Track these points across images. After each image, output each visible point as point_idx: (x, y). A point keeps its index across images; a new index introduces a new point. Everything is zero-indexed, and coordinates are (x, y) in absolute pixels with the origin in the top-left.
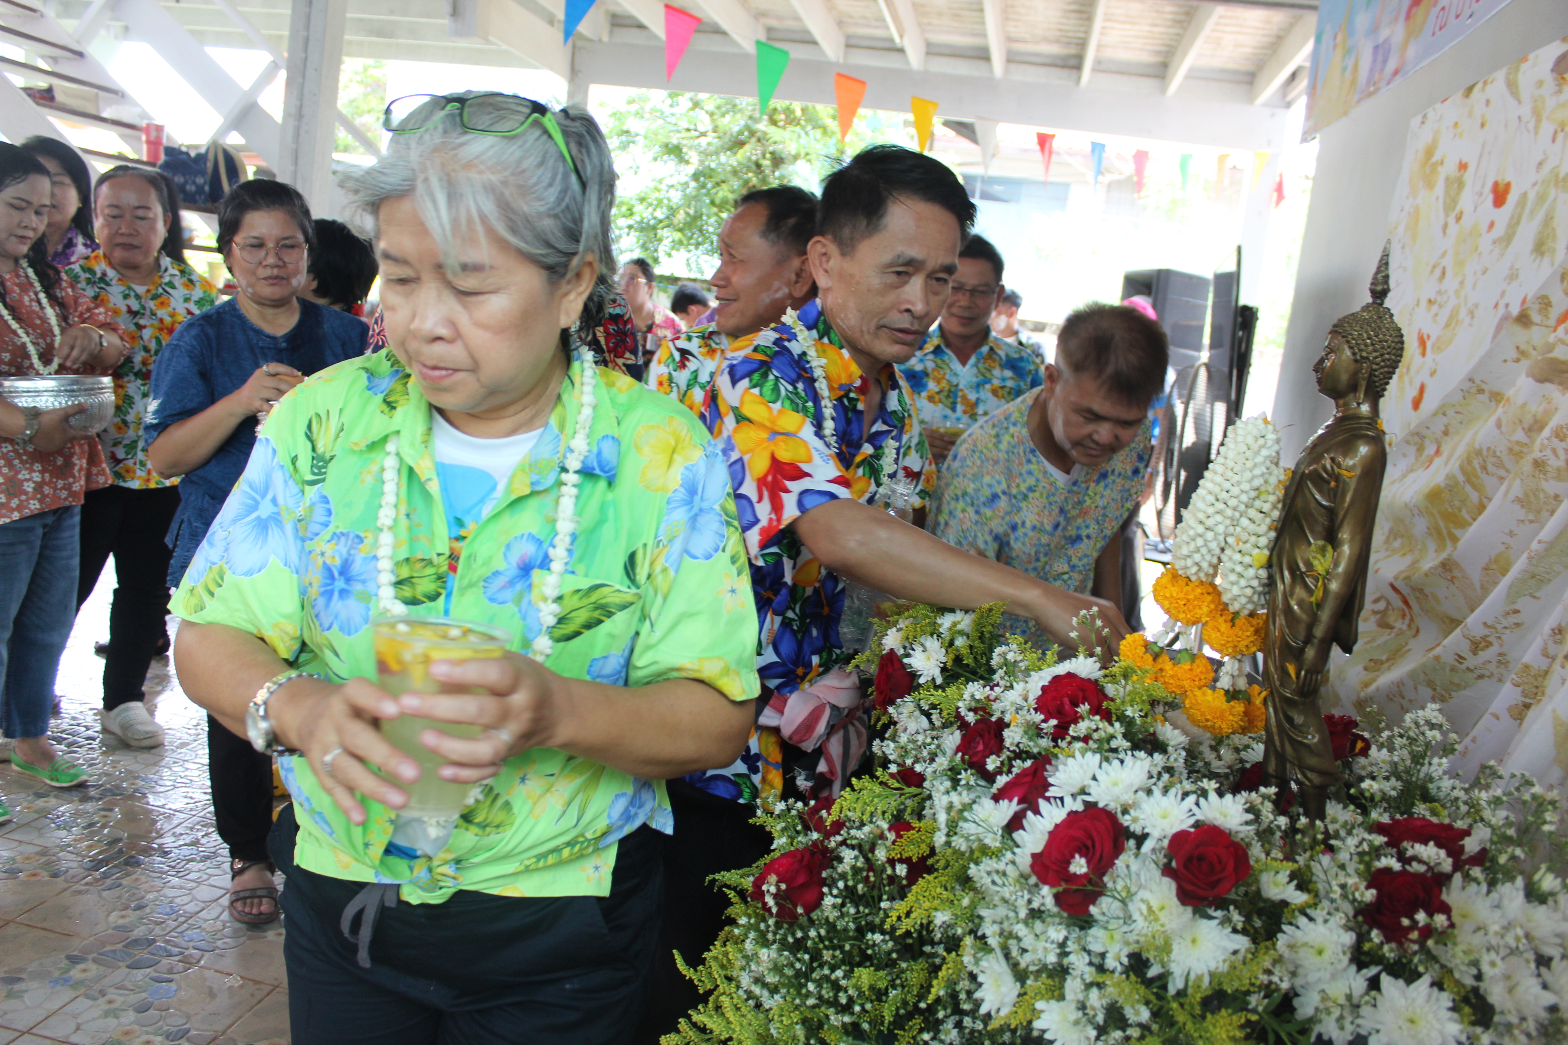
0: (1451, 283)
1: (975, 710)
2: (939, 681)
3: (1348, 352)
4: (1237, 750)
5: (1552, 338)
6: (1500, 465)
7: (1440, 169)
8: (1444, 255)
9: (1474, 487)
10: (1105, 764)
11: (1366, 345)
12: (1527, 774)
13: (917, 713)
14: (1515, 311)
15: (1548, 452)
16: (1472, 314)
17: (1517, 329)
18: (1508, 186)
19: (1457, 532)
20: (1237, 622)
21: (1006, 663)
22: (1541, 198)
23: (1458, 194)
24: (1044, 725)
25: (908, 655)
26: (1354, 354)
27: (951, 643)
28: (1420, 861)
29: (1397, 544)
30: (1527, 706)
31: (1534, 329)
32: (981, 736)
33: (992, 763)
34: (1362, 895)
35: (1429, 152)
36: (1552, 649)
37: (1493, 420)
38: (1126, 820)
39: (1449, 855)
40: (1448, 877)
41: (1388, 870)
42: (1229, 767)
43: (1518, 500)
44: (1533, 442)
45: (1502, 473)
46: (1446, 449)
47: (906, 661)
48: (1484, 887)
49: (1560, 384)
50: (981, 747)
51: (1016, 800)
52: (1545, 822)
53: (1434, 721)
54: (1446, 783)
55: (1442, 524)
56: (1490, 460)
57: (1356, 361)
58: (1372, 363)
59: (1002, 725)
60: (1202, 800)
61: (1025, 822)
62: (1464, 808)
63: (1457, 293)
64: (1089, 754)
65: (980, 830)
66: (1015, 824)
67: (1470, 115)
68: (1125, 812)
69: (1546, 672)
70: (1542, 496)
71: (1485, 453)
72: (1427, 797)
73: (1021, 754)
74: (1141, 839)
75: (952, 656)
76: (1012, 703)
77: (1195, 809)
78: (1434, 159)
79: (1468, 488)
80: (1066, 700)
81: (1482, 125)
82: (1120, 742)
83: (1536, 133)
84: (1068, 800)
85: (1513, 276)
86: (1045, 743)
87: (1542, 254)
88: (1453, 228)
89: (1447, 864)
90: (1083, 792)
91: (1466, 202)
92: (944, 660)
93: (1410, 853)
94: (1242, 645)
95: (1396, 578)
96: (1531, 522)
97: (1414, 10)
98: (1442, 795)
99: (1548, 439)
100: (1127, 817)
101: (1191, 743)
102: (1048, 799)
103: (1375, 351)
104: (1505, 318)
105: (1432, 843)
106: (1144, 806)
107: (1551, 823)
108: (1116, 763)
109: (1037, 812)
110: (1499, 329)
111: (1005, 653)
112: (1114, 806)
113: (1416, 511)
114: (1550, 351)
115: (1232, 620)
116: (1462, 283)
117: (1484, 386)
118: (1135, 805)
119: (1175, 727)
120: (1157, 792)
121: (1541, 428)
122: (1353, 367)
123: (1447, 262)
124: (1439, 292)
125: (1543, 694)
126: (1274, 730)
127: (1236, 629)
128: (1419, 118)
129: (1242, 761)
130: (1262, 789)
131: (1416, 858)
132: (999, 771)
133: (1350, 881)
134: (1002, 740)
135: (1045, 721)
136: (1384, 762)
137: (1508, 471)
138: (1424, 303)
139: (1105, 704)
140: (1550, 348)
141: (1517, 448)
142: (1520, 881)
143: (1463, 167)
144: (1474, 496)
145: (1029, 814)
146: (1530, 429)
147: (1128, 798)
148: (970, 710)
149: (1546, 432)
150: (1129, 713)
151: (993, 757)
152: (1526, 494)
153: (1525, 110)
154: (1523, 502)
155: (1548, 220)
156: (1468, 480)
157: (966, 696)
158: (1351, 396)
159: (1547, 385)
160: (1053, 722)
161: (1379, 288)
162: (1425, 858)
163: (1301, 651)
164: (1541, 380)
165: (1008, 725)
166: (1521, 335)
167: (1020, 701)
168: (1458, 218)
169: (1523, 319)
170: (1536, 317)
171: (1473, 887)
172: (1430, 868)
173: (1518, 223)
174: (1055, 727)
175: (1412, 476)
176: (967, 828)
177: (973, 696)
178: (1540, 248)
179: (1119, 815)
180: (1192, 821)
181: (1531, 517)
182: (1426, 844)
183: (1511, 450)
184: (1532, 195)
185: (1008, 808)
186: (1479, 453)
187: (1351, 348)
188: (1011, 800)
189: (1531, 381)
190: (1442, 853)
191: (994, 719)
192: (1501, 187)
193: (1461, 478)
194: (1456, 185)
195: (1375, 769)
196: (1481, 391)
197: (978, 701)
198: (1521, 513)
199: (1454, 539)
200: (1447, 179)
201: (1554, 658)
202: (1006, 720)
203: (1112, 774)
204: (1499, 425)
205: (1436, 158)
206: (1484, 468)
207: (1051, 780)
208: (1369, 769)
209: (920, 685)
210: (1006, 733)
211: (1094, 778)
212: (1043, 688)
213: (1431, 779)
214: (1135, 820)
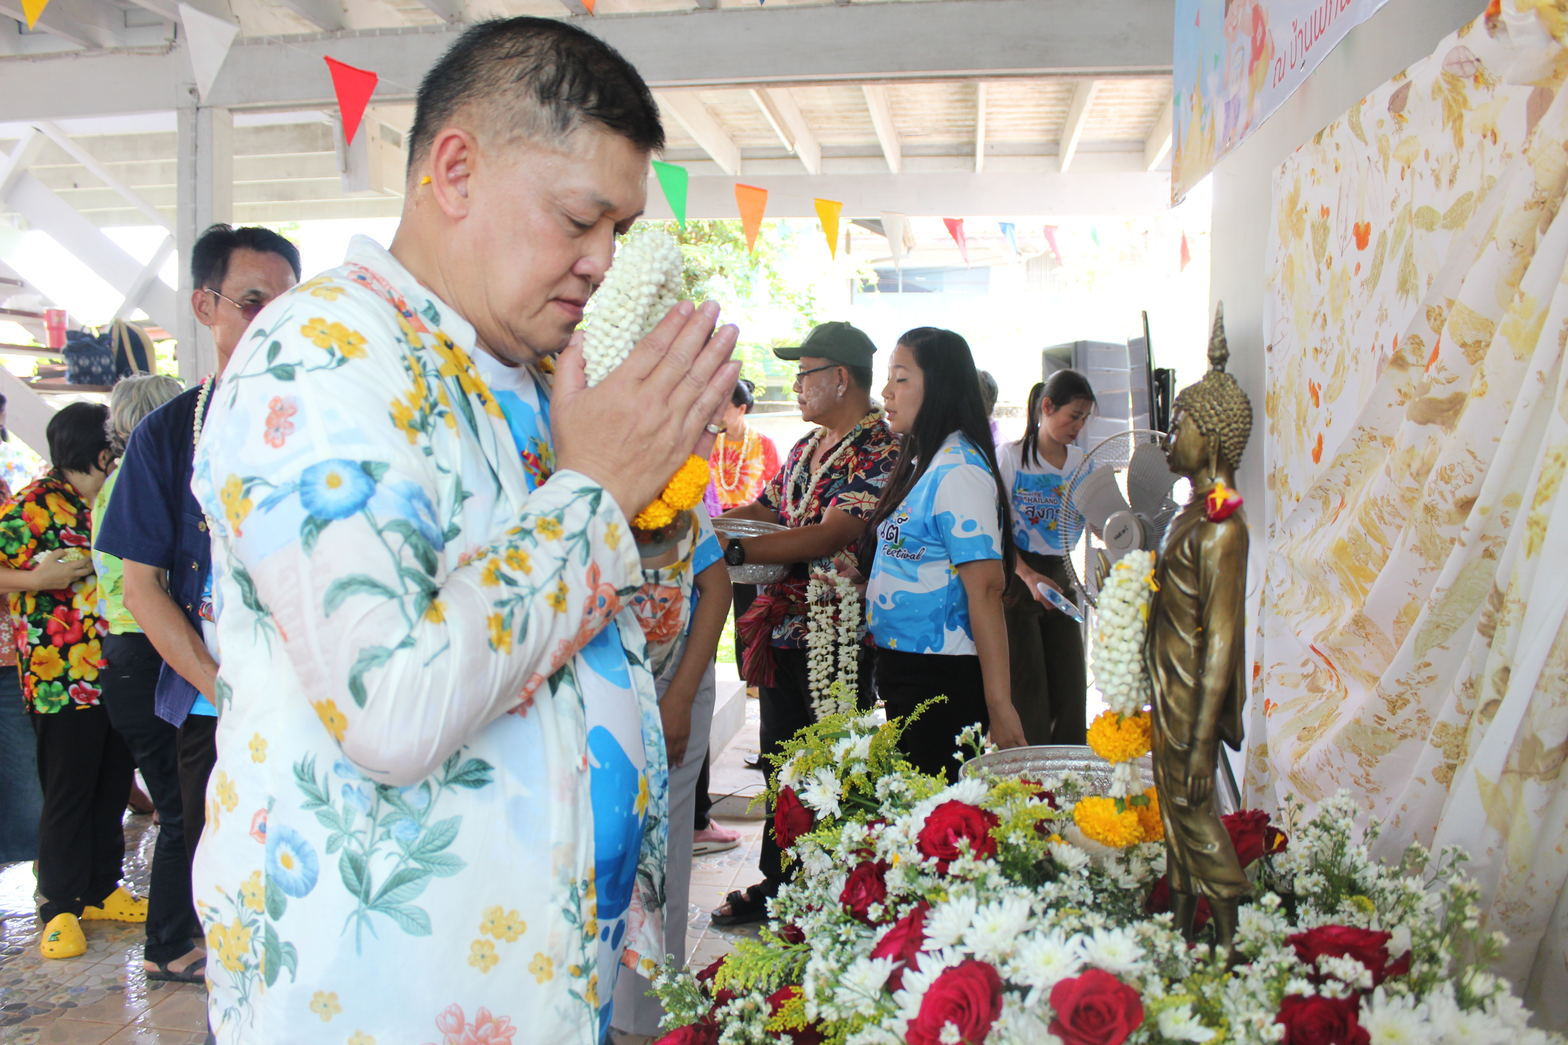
0: (1332, 330)
1: (857, 852)
2: (838, 814)
3: (1193, 426)
4: (1148, 860)
5: (1425, 379)
6: (1396, 514)
7: (1305, 216)
8: (1322, 302)
9: (1376, 539)
10: (982, 908)
11: (1211, 417)
12: (1459, 848)
13: (819, 852)
14: (1390, 353)
15: (1436, 496)
16: (1355, 359)
17: (1394, 371)
18: (1368, 226)
19: (1367, 586)
20: (1123, 724)
21: (891, 795)
22: (1399, 235)
23: (1325, 240)
24: (925, 865)
25: (804, 791)
26: (1199, 427)
27: (846, 772)
28: (1336, 979)
29: (1316, 602)
30: (1452, 768)
31: (1412, 369)
32: (863, 880)
33: (874, 912)
34: (1268, 1032)
35: (1293, 201)
36: (1467, 705)
37: (1382, 469)
38: (1005, 972)
39: (1367, 966)
40: (1368, 992)
41: (1297, 998)
42: (1139, 881)
43: (1415, 548)
44: (1422, 486)
45: (1398, 521)
46: (1349, 500)
47: (802, 796)
48: (1410, 999)
49: (1443, 423)
50: (863, 894)
51: (890, 957)
52: (1465, 918)
53: (1345, 808)
54: (1372, 871)
55: (1352, 579)
56: (1386, 509)
57: (1202, 434)
58: (1220, 434)
59: (884, 867)
60: (1087, 939)
61: (904, 981)
62: (1391, 899)
63: (1339, 339)
64: (964, 898)
65: (855, 995)
66: (893, 984)
67: (1324, 161)
68: (1004, 963)
69: (1465, 730)
70: (1438, 542)
71: (1379, 502)
72: (1353, 889)
73: (904, 899)
74: (1025, 991)
75: (847, 787)
76: (893, 841)
77: (1081, 951)
78: (1298, 208)
79: (1370, 540)
80: (950, 831)
81: (1337, 170)
82: (996, 879)
83: (1386, 172)
84: (947, 951)
85: (1383, 317)
86: (927, 883)
87: (1407, 292)
88: (1326, 274)
89: (1366, 978)
90: (961, 942)
91: (1333, 246)
92: (840, 791)
93: (1324, 970)
94: (1131, 748)
95: (1315, 640)
96: (1432, 569)
97: (1255, 64)
98: (1369, 883)
99: (1435, 482)
100: (1006, 968)
101: (1093, 859)
102: (927, 953)
103: (1221, 421)
104: (1383, 360)
105: (1347, 956)
106: (1026, 953)
107: (1471, 918)
108: (994, 905)
109: (915, 968)
110: (1379, 372)
111: (888, 785)
112: (992, 958)
113: (1327, 568)
114: (1427, 392)
115: (1118, 722)
116: (1342, 329)
117: (1375, 433)
118: (1015, 954)
119: (1073, 844)
120: (1039, 935)
121: (1428, 471)
122: (1200, 441)
123: (1326, 309)
124: (1324, 340)
125: (1466, 754)
126: (1173, 841)
127: (1123, 732)
128: (1279, 169)
129: (1152, 871)
130: (1157, 916)
131: (1330, 976)
132: (879, 923)
133: (1257, 1016)
134: (885, 885)
135: (926, 859)
136: (1302, 856)
137: (1404, 519)
138: (1310, 352)
139: (990, 831)
140: (1426, 388)
141: (1408, 495)
142: (1448, 988)
143: (1325, 212)
144: (1377, 548)
145: (907, 971)
146: (1418, 474)
147: (1006, 946)
148: (852, 852)
149: (1432, 476)
150: (1012, 840)
151: (875, 905)
152: (1422, 541)
153: (1372, 150)
154: (1420, 549)
155: (1408, 257)
156: (1369, 532)
157: (844, 838)
158: (1204, 472)
159: (1430, 425)
160: (934, 860)
161: (1217, 354)
162: (1340, 974)
163: (1187, 754)
164: (1424, 422)
165: (890, 866)
166: (1399, 378)
167: (901, 838)
168: (1329, 264)
169: (1399, 361)
170: (1410, 358)
171: (1397, 1000)
172: (1347, 985)
173: (1382, 262)
174: (937, 865)
175: (1321, 531)
176: (843, 995)
177: (850, 838)
178: (1404, 286)
179: (998, 967)
180: (1077, 965)
181: (1431, 564)
182: (1341, 956)
183: (1403, 497)
184: (1390, 234)
185: (884, 967)
186: (1374, 503)
187: (1195, 421)
188: (885, 958)
189: (1412, 423)
190: (1360, 965)
191: (876, 861)
192: (1362, 228)
193: (1362, 531)
194: (1321, 231)
195: (1293, 865)
196: (1372, 438)
197: (858, 842)
198: (1421, 562)
199: (1365, 592)
200: (1313, 226)
201: (1471, 715)
202: (888, 861)
203: (990, 918)
204: (1388, 473)
205: (1300, 206)
206: (1381, 518)
207: (925, 931)
208: (1288, 866)
209: (819, 822)
210: (888, 876)
211: (971, 925)
212: (927, 820)
213: (1355, 869)
214: (1015, 970)
